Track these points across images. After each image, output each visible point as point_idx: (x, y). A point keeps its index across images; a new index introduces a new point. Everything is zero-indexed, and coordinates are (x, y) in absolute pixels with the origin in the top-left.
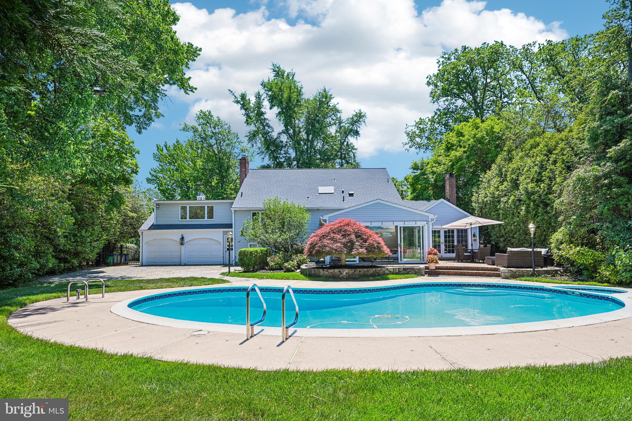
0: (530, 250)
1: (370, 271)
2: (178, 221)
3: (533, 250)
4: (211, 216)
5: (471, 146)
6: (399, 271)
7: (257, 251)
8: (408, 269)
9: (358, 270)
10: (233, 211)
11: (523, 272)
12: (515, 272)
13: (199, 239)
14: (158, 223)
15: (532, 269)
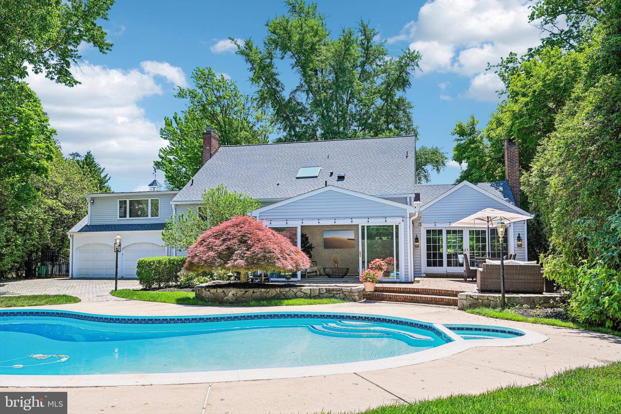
0: (498, 262)
1: (270, 292)
2: (116, 220)
3: (502, 263)
4: (155, 214)
5: (536, 93)
6: (319, 293)
7: (159, 262)
8: (333, 290)
9: (251, 290)
10: (173, 206)
11: (488, 299)
12: (477, 299)
13: (139, 243)
14: (93, 224)
15: (501, 295)
